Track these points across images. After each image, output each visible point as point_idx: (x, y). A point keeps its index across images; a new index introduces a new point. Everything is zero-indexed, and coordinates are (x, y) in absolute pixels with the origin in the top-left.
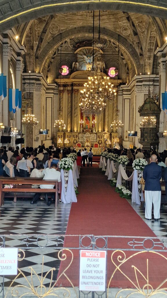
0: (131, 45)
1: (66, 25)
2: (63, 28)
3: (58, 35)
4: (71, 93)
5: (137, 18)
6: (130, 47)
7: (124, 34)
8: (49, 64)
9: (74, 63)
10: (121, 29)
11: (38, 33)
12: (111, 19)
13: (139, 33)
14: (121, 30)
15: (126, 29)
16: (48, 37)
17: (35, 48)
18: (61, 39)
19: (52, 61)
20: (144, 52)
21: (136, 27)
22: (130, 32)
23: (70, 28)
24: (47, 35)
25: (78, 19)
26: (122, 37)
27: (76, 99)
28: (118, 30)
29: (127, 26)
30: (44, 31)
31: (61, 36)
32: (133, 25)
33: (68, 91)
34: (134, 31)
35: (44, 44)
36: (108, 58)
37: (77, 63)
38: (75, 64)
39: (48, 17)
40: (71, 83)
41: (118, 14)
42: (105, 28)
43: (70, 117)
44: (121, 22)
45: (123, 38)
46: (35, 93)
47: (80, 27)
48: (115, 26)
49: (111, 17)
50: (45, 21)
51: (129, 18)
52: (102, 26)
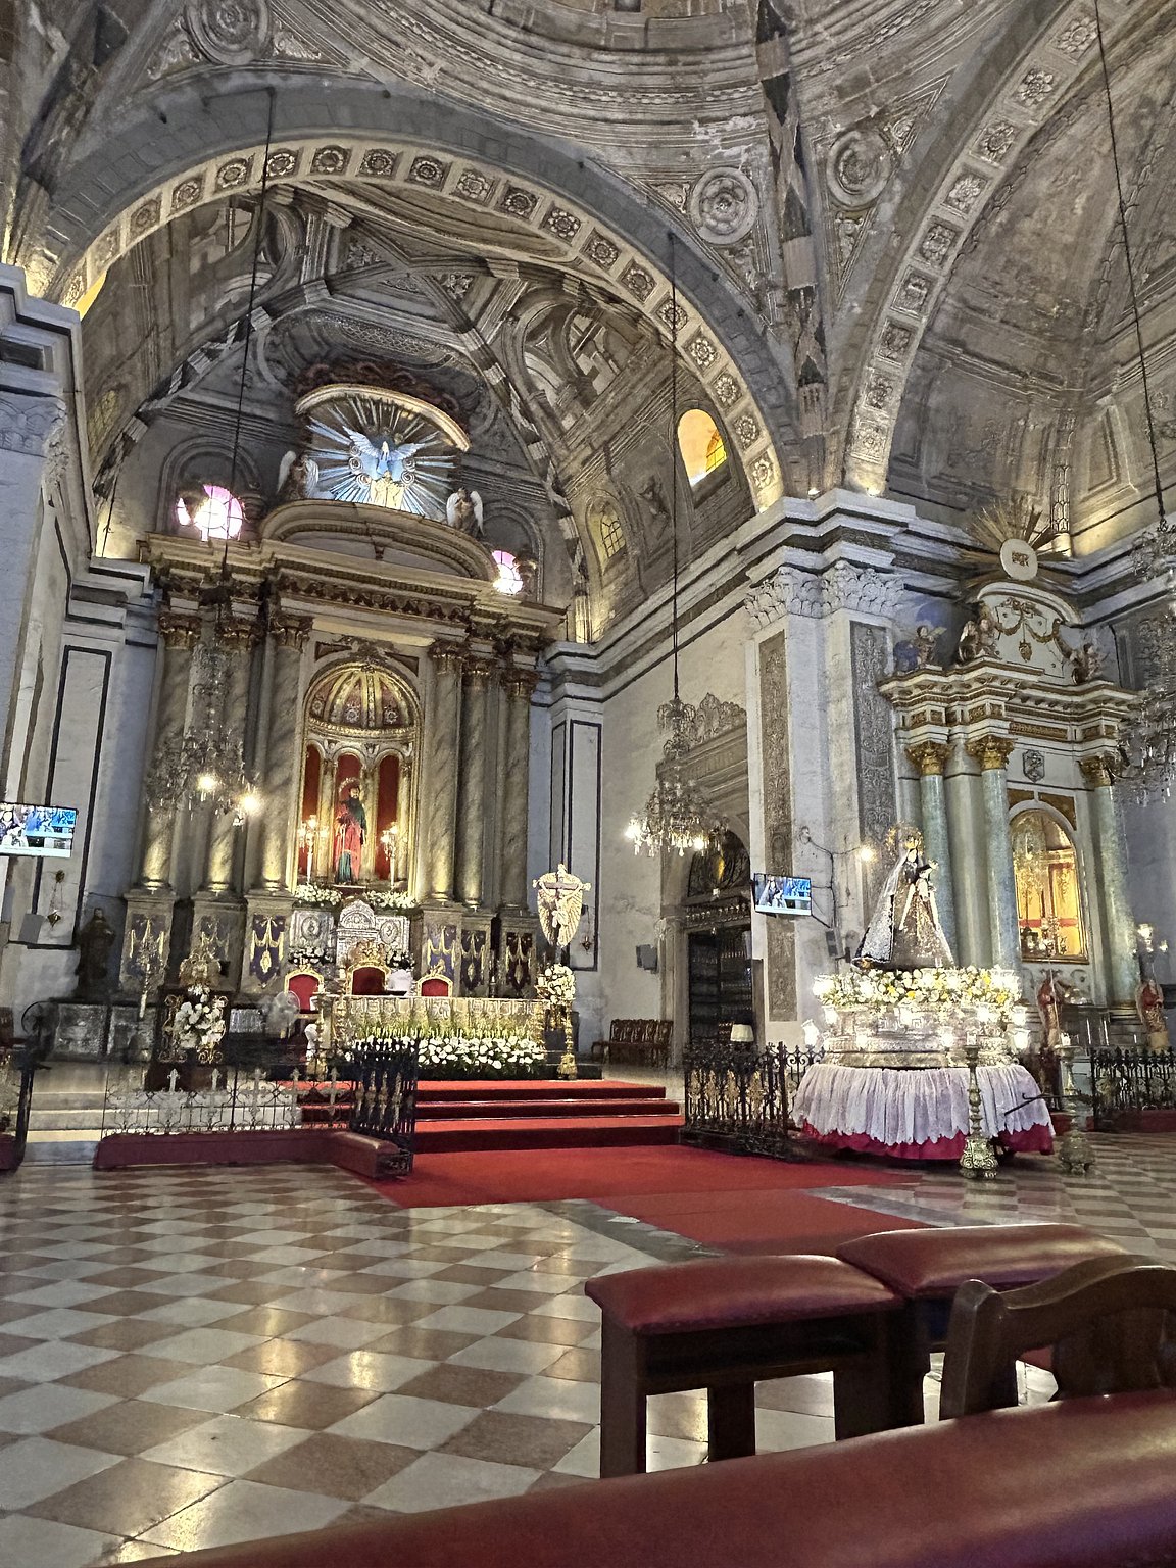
1: (322, 31)
2: (293, 46)
4: (256, 644)
6: (736, 322)
7: (711, 229)
8: (113, 451)
9: (290, 456)
10: (698, 188)
12: (644, 90)
13: (822, 228)
14: (694, 202)
15: (728, 195)
16: (163, 57)
19: (135, 437)
20: (836, 355)
21: (813, 171)
22: (752, 212)
23: (344, 81)
24: (161, 39)
26: (687, 248)
27: (286, 675)
28: (674, 196)
29: (747, 167)
32: (800, 158)
33: (232, 622)
34: (793, 201)
35: (119, 104)
37: (312, 465)
38: (298, 463)
40: (260, 581)
41: (710, 49)
42: (588, 164)
44: (713, 128)
47: (422, 103)
48: (658, 160)
51: (784, 93)
52: (571, 147)
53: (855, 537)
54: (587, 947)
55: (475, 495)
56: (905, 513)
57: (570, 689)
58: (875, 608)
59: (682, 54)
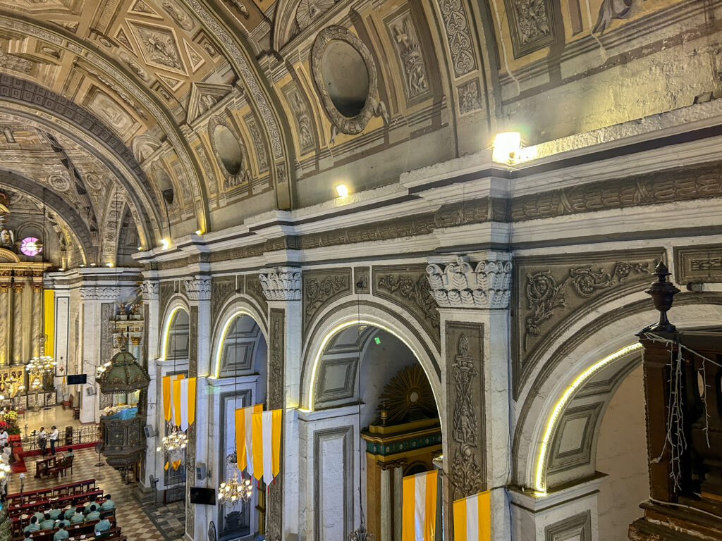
0: (71, 209)
5: (86, 164)
6: (69, 212)
7: (56, 187)
10: (50, 179)
12: (26, 157)
13: (89, 192)
14: (49, 181)
15: (60, 180)
20: (99, 224)
21: (83, 179)
22: (68, 185)
26: (51, 192)
28: (42, 180)
29: (63, 175)
32: (77, 175)
34: (77, 185)
36: (21, 220)
41: (41, 150)
42: (13, 172)
44: (49, 166)
45: (55, 195)
48: (36, 172)
49: (27, 154)
51: (66, 162)
52: (7, 168)
53: (104, 279)
54: (62, 370)
55: (11, 232)
56: (121, 270)
57: (57, 286)
58: (110, 298)
59: (33, 150)
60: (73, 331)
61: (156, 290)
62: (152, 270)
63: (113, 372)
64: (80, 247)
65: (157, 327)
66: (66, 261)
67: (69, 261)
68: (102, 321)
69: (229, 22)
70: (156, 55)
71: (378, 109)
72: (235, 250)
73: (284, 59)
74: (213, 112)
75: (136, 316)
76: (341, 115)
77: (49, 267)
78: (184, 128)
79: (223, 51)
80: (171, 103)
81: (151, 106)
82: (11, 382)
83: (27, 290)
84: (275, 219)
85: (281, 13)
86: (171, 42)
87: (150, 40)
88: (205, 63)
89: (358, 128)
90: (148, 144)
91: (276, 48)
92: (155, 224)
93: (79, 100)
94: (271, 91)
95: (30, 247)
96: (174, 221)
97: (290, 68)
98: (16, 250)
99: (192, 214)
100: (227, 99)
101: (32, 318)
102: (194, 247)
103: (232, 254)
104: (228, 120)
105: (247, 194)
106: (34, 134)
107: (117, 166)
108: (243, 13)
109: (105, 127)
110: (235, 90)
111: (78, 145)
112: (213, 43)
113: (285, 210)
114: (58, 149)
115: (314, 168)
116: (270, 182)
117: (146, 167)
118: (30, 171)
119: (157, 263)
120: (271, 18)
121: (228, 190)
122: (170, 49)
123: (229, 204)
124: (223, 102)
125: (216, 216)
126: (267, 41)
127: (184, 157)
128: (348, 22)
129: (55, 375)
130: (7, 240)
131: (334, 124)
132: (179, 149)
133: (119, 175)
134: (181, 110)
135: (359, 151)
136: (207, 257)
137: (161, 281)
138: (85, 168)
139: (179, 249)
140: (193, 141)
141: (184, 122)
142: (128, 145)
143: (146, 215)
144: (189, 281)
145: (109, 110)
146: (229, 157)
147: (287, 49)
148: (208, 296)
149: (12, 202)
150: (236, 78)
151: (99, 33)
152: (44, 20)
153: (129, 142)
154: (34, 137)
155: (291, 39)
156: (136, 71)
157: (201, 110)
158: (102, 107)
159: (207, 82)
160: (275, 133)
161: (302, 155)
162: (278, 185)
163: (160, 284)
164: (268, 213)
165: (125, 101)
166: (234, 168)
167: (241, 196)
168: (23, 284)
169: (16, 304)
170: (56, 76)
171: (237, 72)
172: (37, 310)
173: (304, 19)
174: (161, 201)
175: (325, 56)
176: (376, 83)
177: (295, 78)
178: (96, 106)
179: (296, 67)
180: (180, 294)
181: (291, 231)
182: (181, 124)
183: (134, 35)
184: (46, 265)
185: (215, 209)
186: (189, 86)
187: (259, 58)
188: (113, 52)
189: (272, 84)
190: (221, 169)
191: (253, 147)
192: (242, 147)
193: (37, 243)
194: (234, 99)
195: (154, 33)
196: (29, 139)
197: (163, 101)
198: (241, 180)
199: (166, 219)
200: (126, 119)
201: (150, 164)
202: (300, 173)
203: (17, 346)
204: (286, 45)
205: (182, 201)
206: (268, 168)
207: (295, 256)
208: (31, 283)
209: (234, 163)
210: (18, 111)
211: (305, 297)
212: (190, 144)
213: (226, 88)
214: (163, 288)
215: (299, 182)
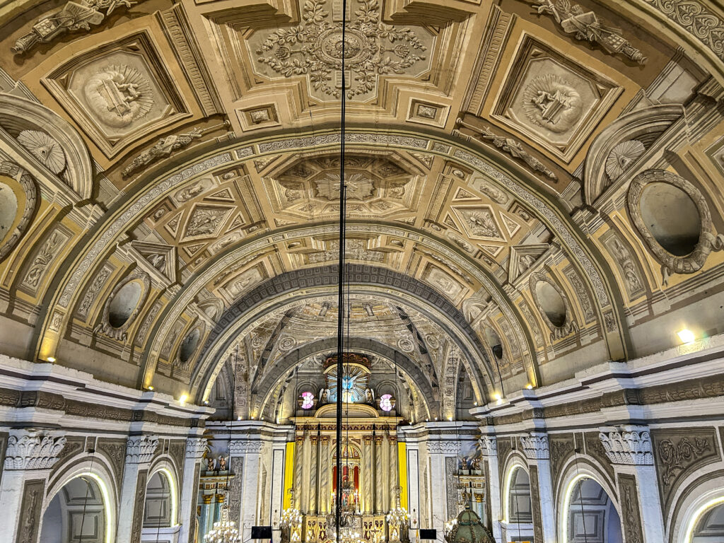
0: (416, 367)
1: (306, 337)
2: (301, 341)
3: (293, 352)
4: (317, 443)
5: (426, 327)
6: (414, 370)
7: (404, 349)
10: (399, 342)
11: (258, 352)
12: (381, 326)
13: (429, 351)
14: (399, 344)
15: (406, 343)
16: (276, 356)
17: (252, 376)
18: (298, 359)
19: (286, 386)
20: (439, 380)
21: (424, 340)
22: (413, 347)
23: (313, 341)
24: (275, 353)
25: (327, 327)
26: (400, 354)
27: (325, 452)
28: (393, 344)
29: (409, 338)
30: (269, 348)
31: (298, 354)
32: (419, 338)
33: (311, 437)
34: (420, 347)
35: (268, 369)
36: (379, 380)
37: (328, 391)
38: (324, 392)
39: (275, 326)
40: (317, 424)
41: (392, 319)
42: (373, 340)
43: (315, 485)
44: (398, 332)
45: (403, 355)
46: (247, 457)
47: (331, 339)
48: (388, 337)
49: (382, 324)
50: (270, 332)
51: (411, 327)
52: (368, 338)
53: (446, 432)
54: (415, 522)
55: (372, 390)
56: (460, 424)
57: (408, 439)
58: (453, 452)
59: (386, 320)
60: (422, 483)
61: (494, 446)
62: (489, 425)
63: (460, 531)
64: (425, 402)
65: (498, 486)
66: (414, 415)
67: (416, 415)
68: (446, 475)
69: (540, 189)
70: (477, 229)
71: (717, 243)
72: (569, 405)
73: (599, 211)
74: (533, 270)
75: (477, 472)
76: (671, 255)
77: (401, 421)
78: (507, 287)
79: (537, 215)
80: (493, 268)
81: (477, 273)
82: (375, 531)
83: (385, 442)
84: (609, 372)
85: (589, 170)
86: (489, 216)
87: (471, 218)
88: (520, 228)
89: (695, 265)
90: (476, 306)
91: (589, 202)
92: (487, 379)
93: (419, 276)
94: (589, 242)
95: (386, 403)
96: (505, 376)
97: (606, 218)
98: (375, 405)
99: (522, 368)
100: (544, 256)
101: (390, 469)
102: (526, 403)
103: (566, 410)
104: (548, 275)
105: (575, 345)
106: (387, 307)
107: (451, 328)
108: (553, 179)
109: (439, 295)
110: (552, 247)
111: (419, 313)
112: (526, 210)
113: (620, 361)
114: (404, 317)
115: (647, 313)
116: (599, 331)
117: (476, 326)
118: (384, 337)
119: (493, 418)
120: (580, 177)
121: (555, 342)
122: (489, 222)
123: (557, 357)
124: (541, 259)
125: (546, 370)
126: (579, 198)
127: (509, 314)
128: (664, 163)
129: (409, 527)
130: (369, 398)
131: (664, 265)
132: (504, 307)
133: (453, 336)
134: (502, 272)
135: (700, 290)
136: (541, 413)
137: (498, 436)
138: (425, 331)
139: (512, 404)
140: (516, 299)
141: (506, 283)
142: (458, 308)
143: (479, 371)
144: (525, 438)
145: (442, 281)
146: (552, 309)
147: (600, 201)
148: (546, 454)
149: (372, 365)
150: (552, 236)
151: (431, 222)
152: (392, 221)
153: (460, 305)
154: (387, 309)
155: (603, 192)
156: (461, 245)
157: (521, 270)
158: (436, 279)
159: (524, 244)
160: (598, 282)
161: (631, 301)
162: (608, 334)
163: (497, 439)
164: (600, 365)
165: (454, 272)
166: (559, 320)
167: (569, 348)
168: (382, 437)
169: (377, 455)
170: (401, 260)
171: (552, 230)
172: (393, 462)
173: (613, 170)
174: (491, 357)
175: (643, 200)
176: (710, 217)
177: (613, 226)
178: (431, 280)
179: (612, 216)
180: (517, 451)
181: (631, 384)
182: (504, 284)
183: (459, 218)
184: (399, 419)
185: (543, 363)
186: (508, 250)
187: (572, 214)
188: (442, 234)
189: (589, 236)
190: (546, 323)
191: (576, 298)
192: (565, 299)
193: (391, 399)
194: (552, 255)
195: (475, 213)
196: (383, 311)
197: (486, 266)
198: (567, 332)
199: (498, 374)
200: (456, 287)
201: (479, 322)
202: (631, 320)
203: (379, 495)
204: (598, 198)
205: (511, 356)
206: (595, 317)
207: (639, 412)
208: (388, 436)
209: (558, 316)
210: (376, 292)
211: (659, 462)
212: (514, 302)
213: (543, 247)
214: (500, 444)
215: (632, 330)
